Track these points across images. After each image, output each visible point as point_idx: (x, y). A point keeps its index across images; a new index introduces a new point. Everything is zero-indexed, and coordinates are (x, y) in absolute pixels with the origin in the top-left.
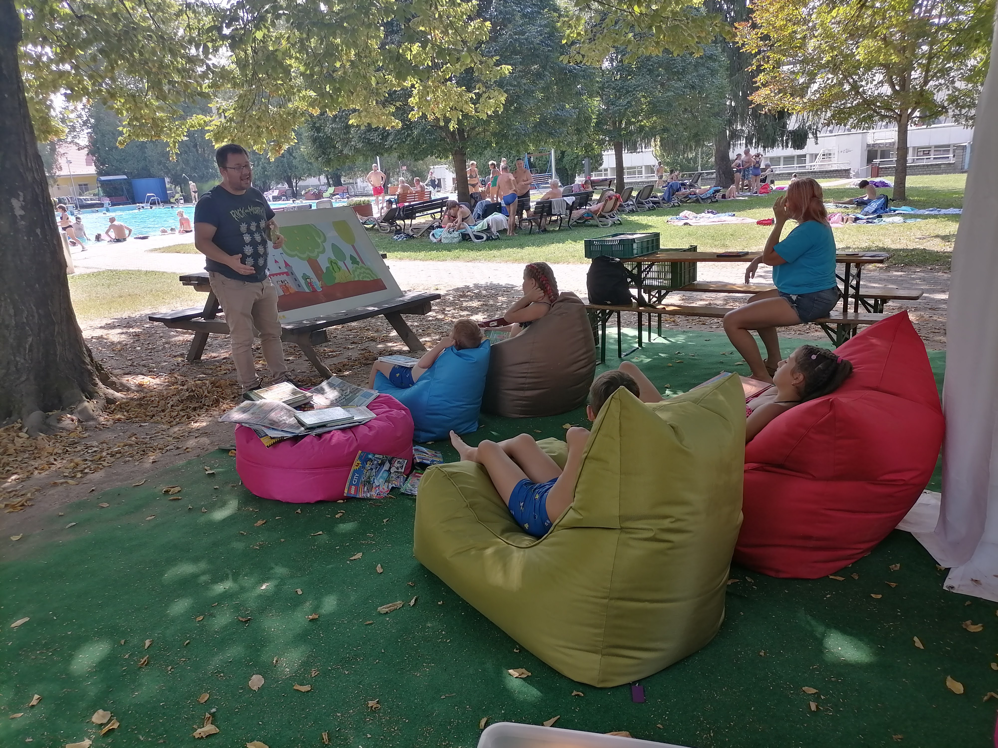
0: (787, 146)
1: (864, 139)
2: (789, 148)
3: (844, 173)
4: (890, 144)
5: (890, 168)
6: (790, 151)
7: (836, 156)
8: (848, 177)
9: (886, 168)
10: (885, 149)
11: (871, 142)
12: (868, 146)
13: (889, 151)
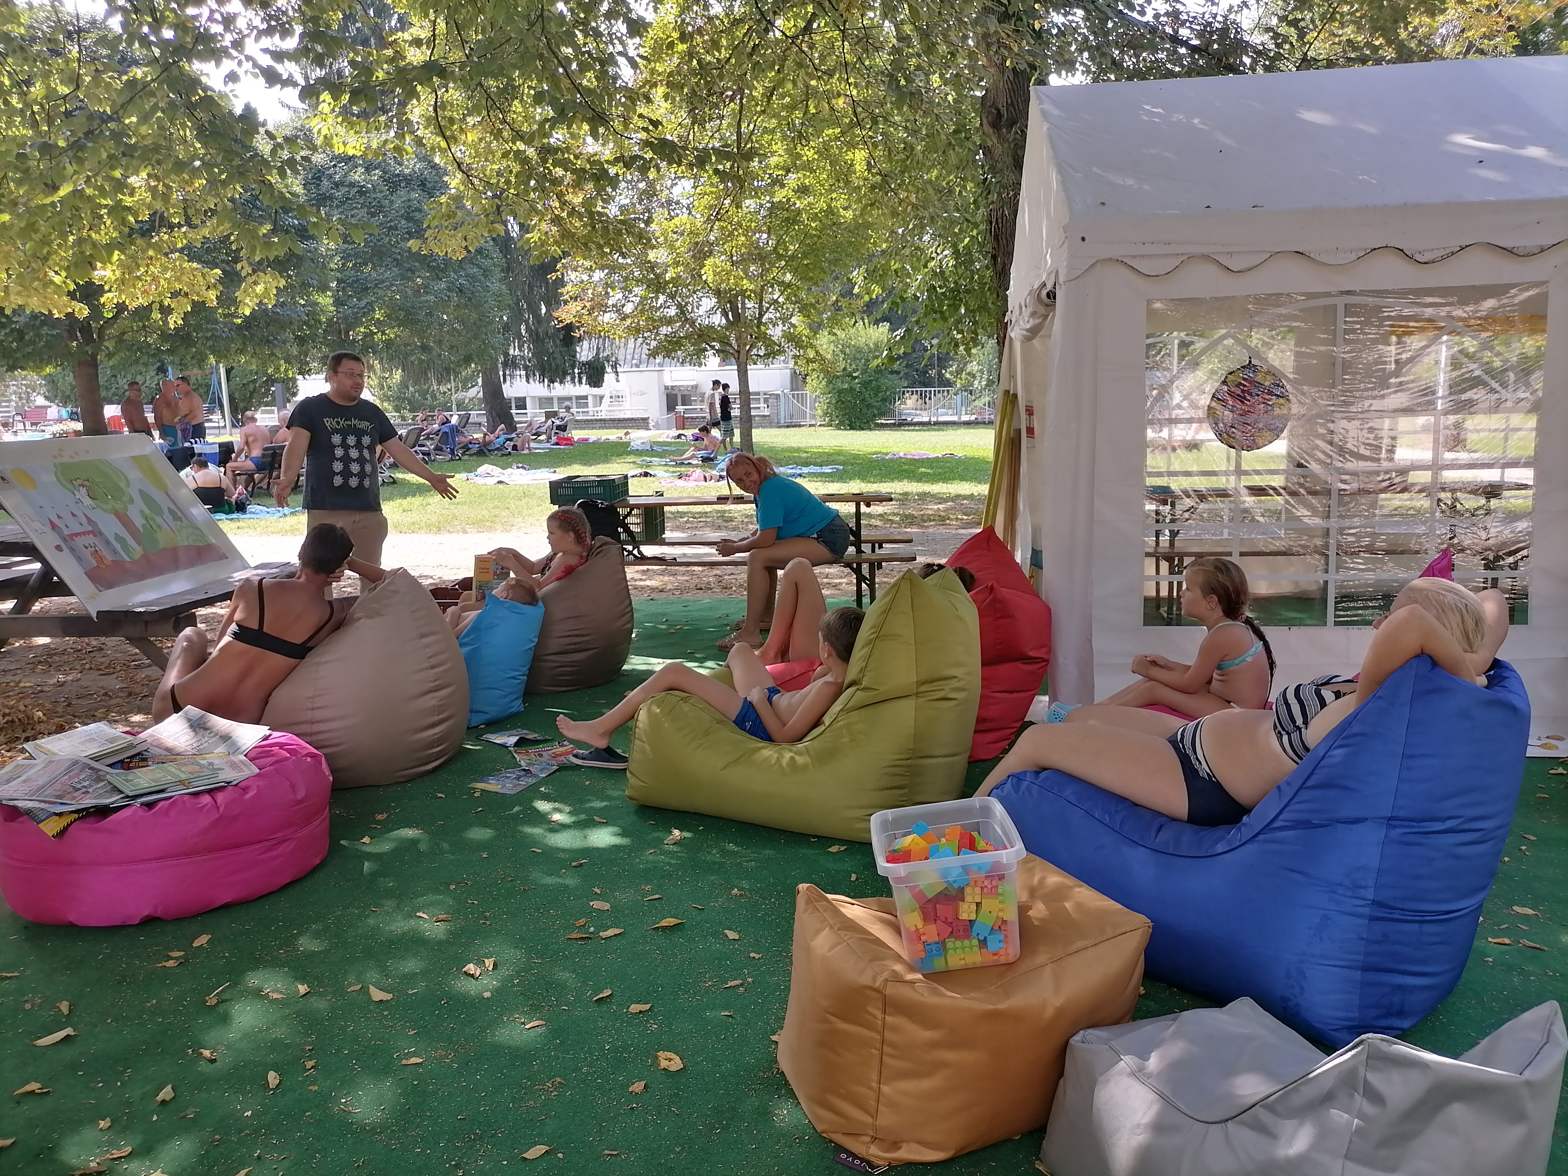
0: (580, 382)
1: (660, 379)
2: (583, 385)
3: (642, 423)
4: (692, 387)
5: (697, 418)
6: (584, 389)
7: (628, 398)
8: (647, 428)
9: (692, 418)
10: (686, 393)
11: (669, 383)
12: (666, 388)
13: (690, 396)
